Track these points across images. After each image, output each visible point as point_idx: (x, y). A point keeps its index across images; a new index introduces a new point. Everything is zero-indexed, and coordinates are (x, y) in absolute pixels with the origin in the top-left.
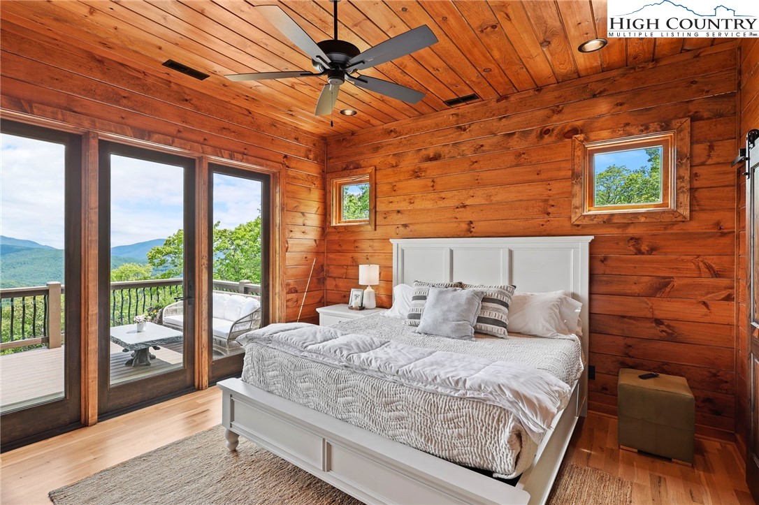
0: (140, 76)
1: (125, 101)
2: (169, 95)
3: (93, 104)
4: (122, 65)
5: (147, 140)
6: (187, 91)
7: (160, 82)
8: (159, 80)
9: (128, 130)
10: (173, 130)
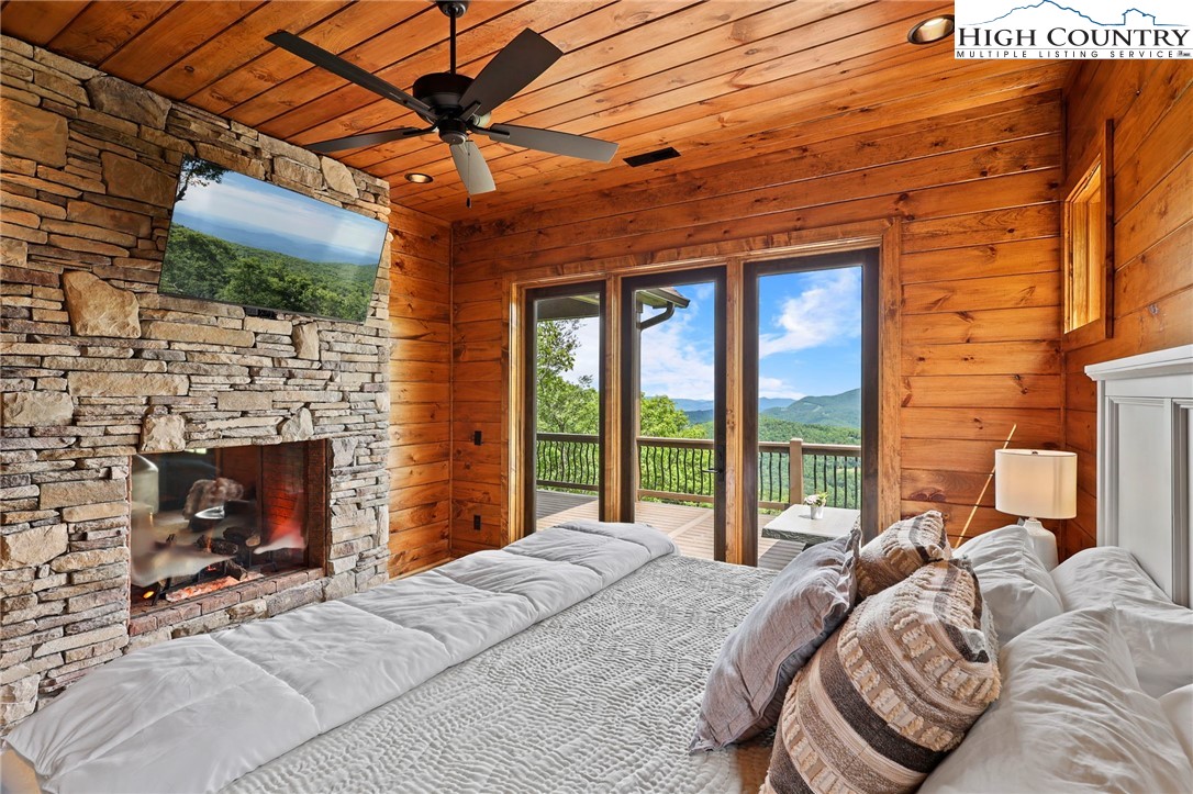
0: (643, 187)
1: (632, 226)
2: (677, 194)
3: (604, 246)
4: (626, 186)
5: (651, 263)
6: (697, 175)
7: (667, 182)
8: (664, 180)
9: (631, 259)
10: (680, 238)
